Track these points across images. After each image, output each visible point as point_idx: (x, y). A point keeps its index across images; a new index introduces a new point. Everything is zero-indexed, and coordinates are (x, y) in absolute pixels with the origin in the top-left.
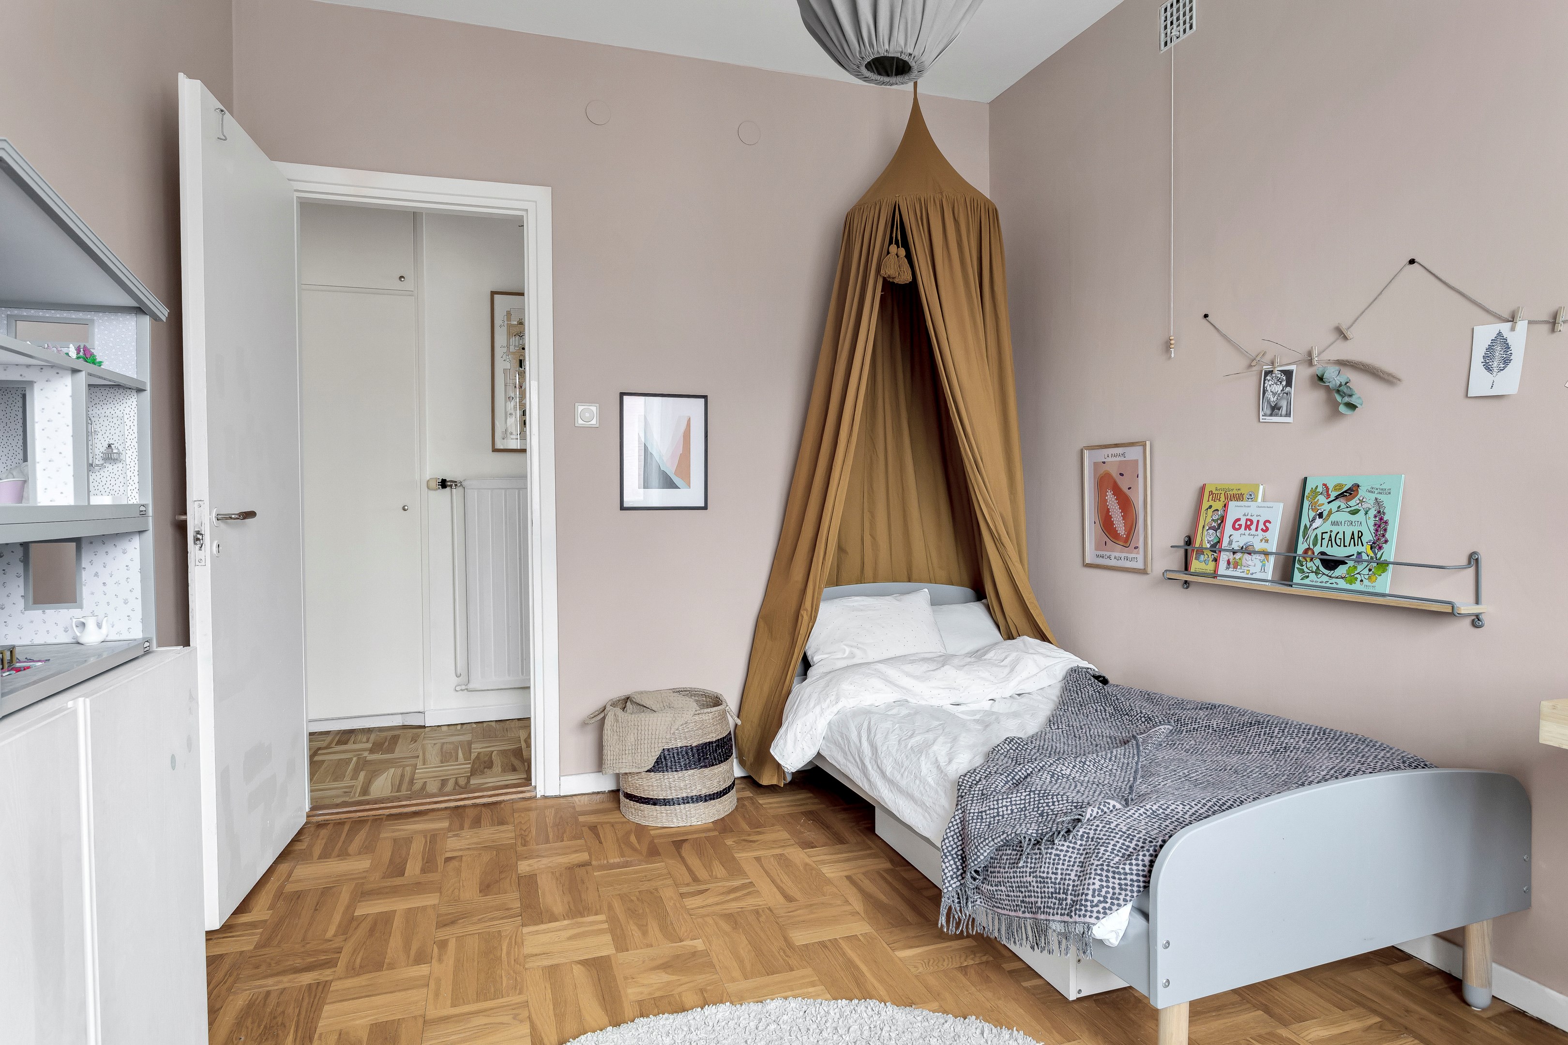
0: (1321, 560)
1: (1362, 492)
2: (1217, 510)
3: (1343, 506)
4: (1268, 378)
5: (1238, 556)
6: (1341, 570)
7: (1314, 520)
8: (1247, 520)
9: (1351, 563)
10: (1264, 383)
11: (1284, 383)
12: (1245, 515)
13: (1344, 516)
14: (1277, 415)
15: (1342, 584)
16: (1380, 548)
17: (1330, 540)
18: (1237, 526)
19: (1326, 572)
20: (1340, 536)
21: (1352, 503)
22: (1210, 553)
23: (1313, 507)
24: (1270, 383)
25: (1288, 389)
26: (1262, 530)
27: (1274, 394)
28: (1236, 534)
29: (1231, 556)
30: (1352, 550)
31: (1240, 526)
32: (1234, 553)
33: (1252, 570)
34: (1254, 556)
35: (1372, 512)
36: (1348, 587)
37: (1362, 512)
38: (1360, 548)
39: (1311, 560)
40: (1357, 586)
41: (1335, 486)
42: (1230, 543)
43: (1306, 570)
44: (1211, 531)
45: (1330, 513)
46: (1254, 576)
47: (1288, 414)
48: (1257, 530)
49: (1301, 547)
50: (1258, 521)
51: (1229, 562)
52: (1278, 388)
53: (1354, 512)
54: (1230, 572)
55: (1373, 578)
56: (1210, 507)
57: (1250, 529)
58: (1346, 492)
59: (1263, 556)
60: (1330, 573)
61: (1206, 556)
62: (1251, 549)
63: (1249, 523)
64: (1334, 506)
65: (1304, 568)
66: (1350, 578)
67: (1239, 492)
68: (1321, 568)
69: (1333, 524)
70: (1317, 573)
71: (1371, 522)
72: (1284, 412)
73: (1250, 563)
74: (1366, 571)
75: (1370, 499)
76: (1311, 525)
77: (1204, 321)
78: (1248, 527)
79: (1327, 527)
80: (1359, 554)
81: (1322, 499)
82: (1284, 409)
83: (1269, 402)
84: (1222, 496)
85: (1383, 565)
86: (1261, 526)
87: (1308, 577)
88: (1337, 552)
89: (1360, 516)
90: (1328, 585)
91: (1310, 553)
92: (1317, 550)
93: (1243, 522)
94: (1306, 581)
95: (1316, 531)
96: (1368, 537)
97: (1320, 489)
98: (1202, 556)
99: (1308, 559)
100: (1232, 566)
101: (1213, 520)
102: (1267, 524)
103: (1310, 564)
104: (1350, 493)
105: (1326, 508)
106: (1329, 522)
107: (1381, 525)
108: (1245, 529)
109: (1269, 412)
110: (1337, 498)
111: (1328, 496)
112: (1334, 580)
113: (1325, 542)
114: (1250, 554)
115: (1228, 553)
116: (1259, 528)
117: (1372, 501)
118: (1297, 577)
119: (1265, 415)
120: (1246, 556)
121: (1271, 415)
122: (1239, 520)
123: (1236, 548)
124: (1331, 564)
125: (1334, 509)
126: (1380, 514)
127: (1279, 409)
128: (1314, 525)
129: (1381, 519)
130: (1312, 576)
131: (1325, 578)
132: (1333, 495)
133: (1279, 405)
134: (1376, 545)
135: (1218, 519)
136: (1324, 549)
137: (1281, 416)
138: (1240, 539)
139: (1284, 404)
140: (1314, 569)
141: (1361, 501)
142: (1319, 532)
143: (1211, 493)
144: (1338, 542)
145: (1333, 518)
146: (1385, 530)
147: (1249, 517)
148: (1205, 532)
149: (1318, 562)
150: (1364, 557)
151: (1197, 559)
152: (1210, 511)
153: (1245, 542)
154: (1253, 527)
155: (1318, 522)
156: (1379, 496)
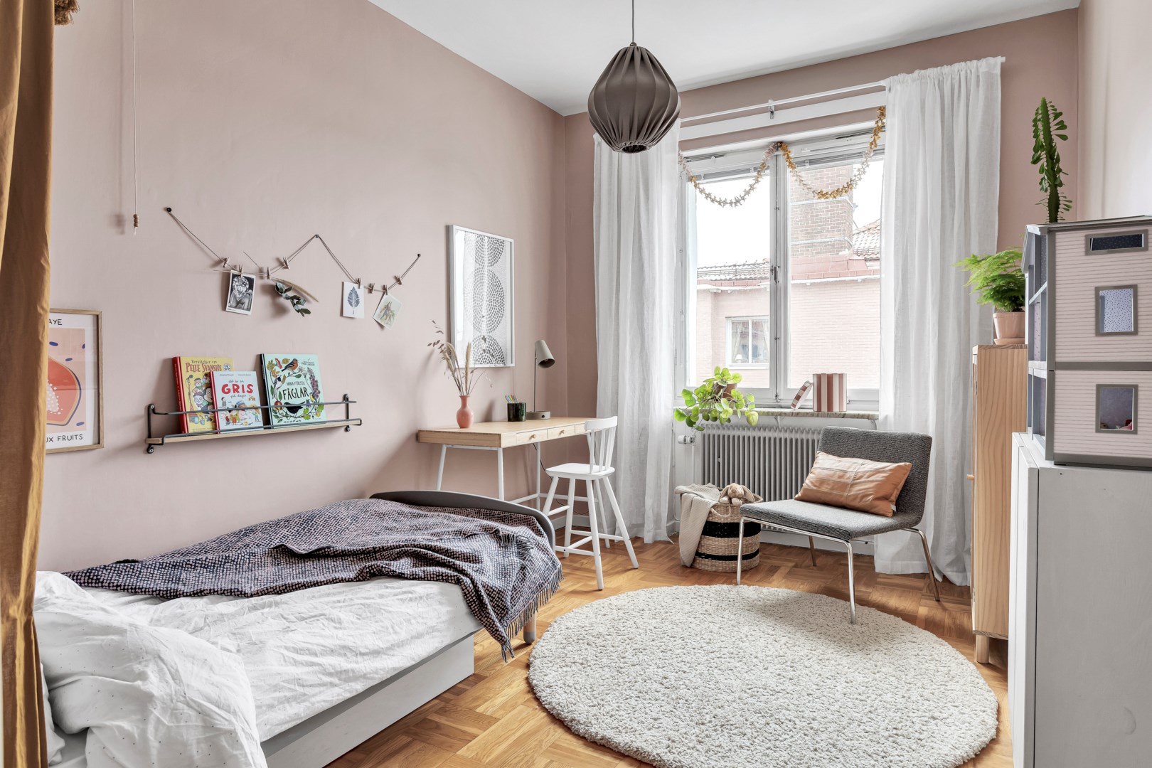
0: (287, 408)
1: (300, 364)
2: (199, 379)
3: (291, 373)
4: (235, 279)
5: (234, 413)
6: (300, 412)
7: (275, 383)
8: (234, 385)
9: (305, 407)
10: (232, 283)
11: (248, 286)
12: (230, 382)
13: (293, 379)
14: (240, 308)
15: (303, 420)
16: (317, 396)
17: (289, 394)
18: (226, 390)
19: (292, 415)
20: (294, 391)
21: (296, 371)
22: (203, 415)
23: (273, 373)
24: (237, 283)
25: (250, 291)
26: (248, 391)
27: (240, 293)
28: (227, 397)
29: (228, 414)
30: (303, 399)
31: (229, 390)
32: (230, 411)
33: (249, 421)
34: (248, 411)
35: (308, 376)
36: (306, 421)
37: (303, 376)
38: (307, 398)
39: (281, 409)
40: (311, 420)
41: (283, 360)
42: (224, 404)
43: (279, 416)
44: (198, 397)
45: (285, 377)
46: (251, 426)
47: (249, 309)
48: (244, 392)
49: (272, 401)
50: (243, 386)
51: (227, 419)
52: (243, 289)
53: (299, 376)
54: (231, 426)
55: (318, 414)
56: (191, 376)
57: (238, 392)
58: (290, 364)
59: (254, 410)
60: (295, 415)
61: (200, 418)
62: (243, 406)
63: (236, 387)
64: (286, 372)
65: (278, 414)
66: (306, 416)
67: (216, 364)
68: (288, 413)
69: (289, 384)
70: (287, 417)
71: (309, 382)
72: (246, 307)
73: (245, 417)
74: (314, 411)
75: (305, 368)
76: (275, 386)
77: (166, 213)
78: (235, 391)
79: (285, 386)
80: (308, 401)
81: (277, 369)
82: (246, 305)
83: (235, 297)
84: (201, 367)
85: (321, 405)
86: (246, 389)
87: (282, 420)
88: (295, 402)
89: (302, 378)
90: (295, 422)
91: (279, 404)
92: (283, 402)
93: (230, 386)
94: (282, 423)
95: (279, 390)
96: (309, 391)
97: (274, 362)
98: (196, 419)
99: (279, 408)
100: (231, 421)
101: (197, 387)
102: (251, 387)
103: (281, 412)
104: (293, 365)
105: (281, 374)
106: (285, 383)
107: (314, 383)
108: (234, 392)
109: (234, 305)
110: (286, 368)
111: (281, 367)
112: (298, 419)
113: (286, 396)
114: (243, 410)
115: (224, 412)
116: (245, 391)
117: (306, 370)
118: (275, 421)
119: (231, 306)
120: (241, 412)
121: (236, 307)
122: (226, 385)
123: (231, 407)
124: (294, 409)
125: (287, 375)
126: (312, 377)
127: (242, 304)
128: (277, 386)
129: (314, 380)
130: (284, 419)
131: (292, 419)
132: (284, 366)
133: (243, 301)
134: (315, 395)
135: (202, 386)
136: (287, 401)
137: (243, 309)
138: (231, 400)
139: (246, 301)
140: (284, 414)
141: (301, 370)
142: (281, 390)
143: (188, 365)
144: (294, 395)
145: (288, 380)
146: (317, 386)
147: (234, 383)
148: (193, 398)
149: (285, 409)
150: (311, 402)
151: (193, 421)
152: (192, 380)
153: (237, 401)
154: (240, 390)
155: (279, 384)
156: (310, 367)
